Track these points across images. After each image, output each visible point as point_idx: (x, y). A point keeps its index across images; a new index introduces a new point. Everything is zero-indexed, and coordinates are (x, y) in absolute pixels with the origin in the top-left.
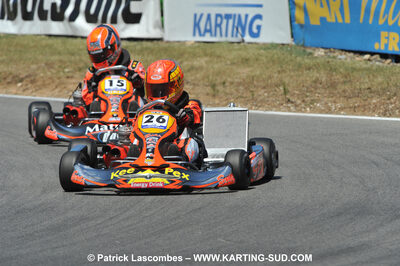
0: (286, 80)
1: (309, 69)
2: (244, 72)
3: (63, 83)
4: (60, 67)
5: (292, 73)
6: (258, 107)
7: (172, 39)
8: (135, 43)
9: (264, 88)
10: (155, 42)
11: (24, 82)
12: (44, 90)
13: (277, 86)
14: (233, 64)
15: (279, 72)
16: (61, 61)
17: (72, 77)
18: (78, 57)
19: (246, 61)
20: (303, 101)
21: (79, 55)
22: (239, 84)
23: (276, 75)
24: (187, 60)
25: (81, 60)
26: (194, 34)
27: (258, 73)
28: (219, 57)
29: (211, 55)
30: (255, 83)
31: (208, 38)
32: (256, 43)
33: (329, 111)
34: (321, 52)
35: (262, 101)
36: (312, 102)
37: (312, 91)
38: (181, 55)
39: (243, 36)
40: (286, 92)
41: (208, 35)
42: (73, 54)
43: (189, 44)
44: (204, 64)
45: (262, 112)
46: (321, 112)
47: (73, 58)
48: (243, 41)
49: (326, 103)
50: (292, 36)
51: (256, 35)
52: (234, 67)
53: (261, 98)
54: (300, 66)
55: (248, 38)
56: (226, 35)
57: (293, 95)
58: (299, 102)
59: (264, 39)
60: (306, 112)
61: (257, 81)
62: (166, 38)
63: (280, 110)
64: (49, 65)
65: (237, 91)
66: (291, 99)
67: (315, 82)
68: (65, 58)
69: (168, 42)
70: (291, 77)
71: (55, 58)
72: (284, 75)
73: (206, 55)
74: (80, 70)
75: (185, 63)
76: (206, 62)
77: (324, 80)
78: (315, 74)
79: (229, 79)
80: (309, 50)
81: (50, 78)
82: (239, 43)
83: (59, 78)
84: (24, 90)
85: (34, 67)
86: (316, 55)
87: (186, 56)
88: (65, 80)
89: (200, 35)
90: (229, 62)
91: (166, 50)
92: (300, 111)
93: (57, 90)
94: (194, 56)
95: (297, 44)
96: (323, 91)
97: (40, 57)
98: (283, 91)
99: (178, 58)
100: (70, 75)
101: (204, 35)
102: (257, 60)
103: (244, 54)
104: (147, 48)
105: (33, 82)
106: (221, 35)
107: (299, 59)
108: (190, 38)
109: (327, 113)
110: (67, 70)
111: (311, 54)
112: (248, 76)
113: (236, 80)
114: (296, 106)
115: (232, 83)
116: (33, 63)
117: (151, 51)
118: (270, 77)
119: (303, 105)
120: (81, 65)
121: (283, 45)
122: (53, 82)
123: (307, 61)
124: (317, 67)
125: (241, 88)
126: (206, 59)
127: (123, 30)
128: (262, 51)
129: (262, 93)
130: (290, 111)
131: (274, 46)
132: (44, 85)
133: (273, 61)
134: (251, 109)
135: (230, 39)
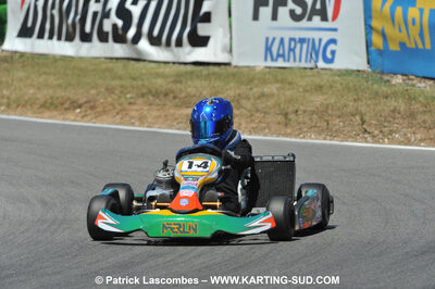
0: (363, 109)
1: (387, 98)
2: (318, 100)
3: (125, 110)
4: (121, 92)
5: (369, 102)
6: (333, 137)
7: (241, 64)
8: (201, 68)
9: (339, 117)
10: (223, 67)
11: (83, 109)
12: (105, 117)
13: (354, 115)
14: (306, 91)
15: (355, 100)
16: (122, 86)
17: (135, 104)
18: (140, 83)
19: (319, 88)
20: (381, 132)
21: (143, 80)
22: (313, 113)
23: (352, 104)
24: (256, 86)
25: (143, 85)
26: (266, 60)
27: (332, 101)
28: (290, 83)
29: (282, 82)
30: (330, 112)
31: (281, 63)
32: (330, 69)
33: (408, 142)
34: (398, 79)
35: (337, 131)
36: (391, 132)
37: (389, 122)
38: (251, 81)
39: (316, 61)
40: (363, 122)
41: (280, 59)
42: (134, 79)
43: (258, 69)
44: (275, 91)
45: (338, 143)
46: (400, 143)
47: (135, 83)
48: (316, 67)
49: (405, 135)
50: (369, 63)
51: (331, 61)
52: (307, 95)
53: (337, 127)
54: (377, 93)
55: (321, 64)
56: (300, 61)
57: (370, 125)
58: (376, 132)
59: (336, 65)
60: (384, 143)
61: (332, 109)
62: (234, 63)
63: (356, 141)
64: (110, 90)
65: (310, 119)
66: (368, 129)
67: (393, 111)
68: (126, 83)
69: (236, 67)
70: (368, 106)
71: (117, 83)
72: (359, 103)
73: (277, 82)
74: (143, 95)
75: (255, 90)
76: (277, 89)
77: (402, 109)
78: (392, 103)
79: (302, 108)
80: (386, 78)
81: (112, 104)
82: (311, 69)
83: (121, 105)
84: (83, 117)
85: (93, 92)
86: (393, 82)
87: (256, 81)
88: (127, 107)
89: (272, 60)
90: (301, 90)
91: (234, 75)
92: (379, 143)
93: (118, 117)
94: (265, 82)
95: (374, 72)
96: (401, 121)
97: (100, 82)
98: (360, 121)
99: (247, 85)
100: (132, 101)
101: (276, 60)
102: (331, 87)
103: (317, 81)
104: (214, 74)
105: (92, 108)
106: (295, 60)
107: (375, 86)
108: (260, 63)
109: (406, 144)
110: (128, 96)
111: (388, 81)
112: (322, 104)
113: (309, 109)
114: (374, 136)
115: (305, 112)
116: (93, 88)
117: (219, 76)
118: (345, 106)
119: (381, 136)
120: (144, 91)
121: (359, 71)
122: (114, 108)
123: (384, 89)
124: (395, 94)
125: (315, 116)
126: (278, 85)
127: (189, 54)
128: (337, 78)
129: (337, 123)
130: (367, 142)
131: (348, 72)
132: (104, 112)
133: (349, 89)
134: (325, 139)
135: (303, 64)
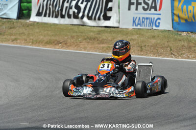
0: (171, 45)
1: (180, 41)
2: (153, 41)
3: (78, 45)
4: (77, 38)
5: (173, 42)
6: (159, 56)
7: (123, 27)
9: (162, 48)
11: (62, 44)
12: (70, 47)
13: (167, 47)
14: (148, 38)
15: (168, 42)
16: (77, 36)
18: (84, 34)
19: (154, 37)
22: (151, 46)
23: (166, 43)
24: (129, 36)
26: (133, 25)
27: (159, 42)
28: (142, 35)
29: (139, 34)
31: (139, 27)
32: (158, 30)
33: (189, 58)
34: (184, 34)
35: (161, 53)
36: (182, 54)
37: (181, 50)
38: (127, 34)
39: (152, 26)
40: (171, 50)
41: (139, 26)
44: (137, 38)
45: (161, 58)
46: (185, 58)
47: (82, 34)
48: (152, 29)
49: (187, 55)
50: (173, 27)
51: (158, 26)
54: (176, 39)
55: (154, 27)
56: (146, 26)
57: (174, 51)
58: (176, 54)
59: (161, 28)
60: (179, 58)
61: (159, 45)
62: (120, 27)
63: (168, 58)
64: (72, 37)
65: (150, 49)
66: (173, 53)
67: (183, 46)
68: (79, 34)
70: (173, 44)
71: (75, 34)
72: (170, 43)
73: (137, 34)
74: (85, 39)
77: (186, 45)
78: (182, 43)
79: (147, 44)
80: (179, 33)
82: (150, 29)
83: (77, 43)
84: (62, 47)
85: (66, 38)
86: (182, 35)
87: (129, 34)
88: (79, 43)
89: (136, 26)
91: (120, 31)
92: (177, 58)
93: (76, 47)
94: (133, 34)
95: (175, 31)
96: (186, 50)
97: (68, 34)
100: (81, 41)
102: (158, 36)
103: (153, 34)
104: (113, 31)
105: (65, 44)
106: (144, 26)
107: (176, 36)
108: (131, 27)
109: (187, 59)
110: (80, 39)
111: (180, 34)
112: (155, 43)
113: (150, 45)
114: (175, 56)
115: (148, 46)
116: (66, 36)
117: (115, 32)
118: (164, 44)
119: (178, 55)
120: (86, 37)
121: (169, 30)
122: (74, 44)
123: (179, 37)
124: (183, 39)
125: (152, 48)
126: (137, 36)
127: (103, 23)
128: (160, 33)
129: (161, 50)
130: (172, 58)
131: (165, 31)
132: (71, 45)
133: (165, 37)
134: (156, 56)
135: (148, 28)
